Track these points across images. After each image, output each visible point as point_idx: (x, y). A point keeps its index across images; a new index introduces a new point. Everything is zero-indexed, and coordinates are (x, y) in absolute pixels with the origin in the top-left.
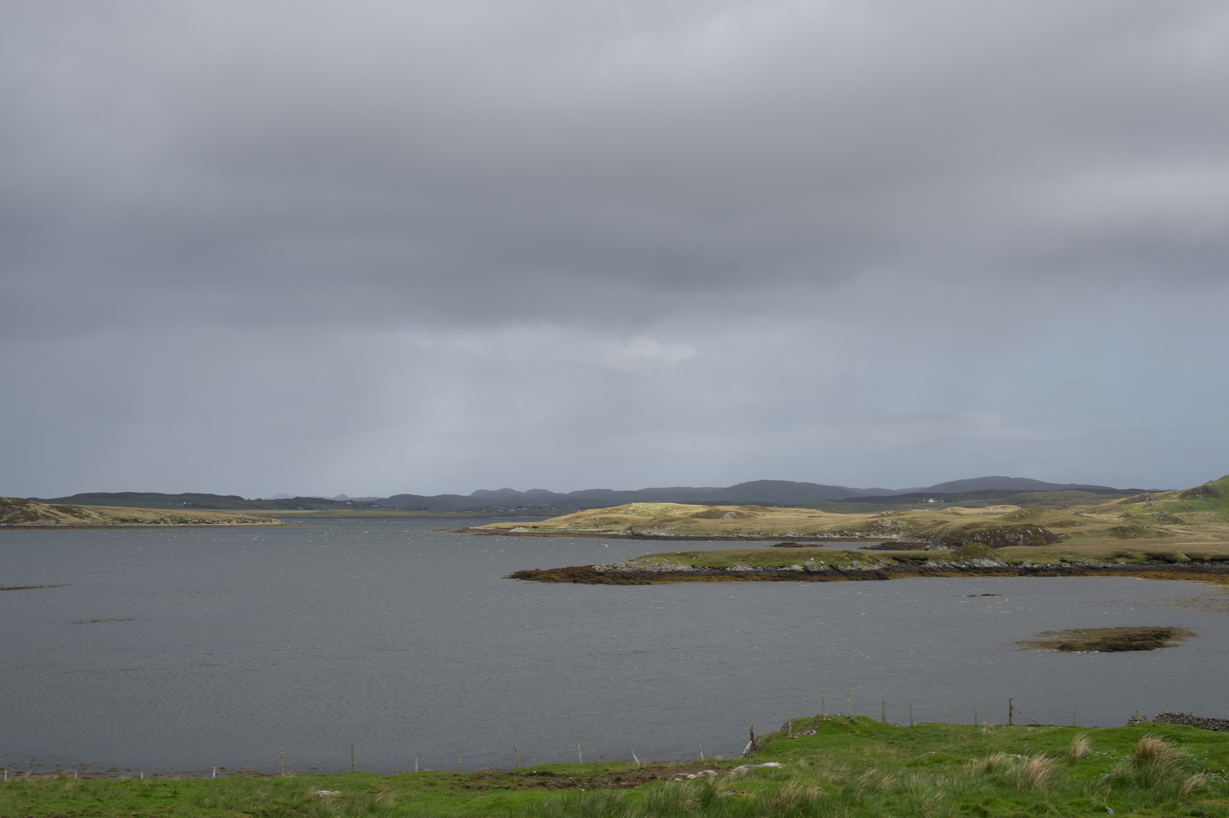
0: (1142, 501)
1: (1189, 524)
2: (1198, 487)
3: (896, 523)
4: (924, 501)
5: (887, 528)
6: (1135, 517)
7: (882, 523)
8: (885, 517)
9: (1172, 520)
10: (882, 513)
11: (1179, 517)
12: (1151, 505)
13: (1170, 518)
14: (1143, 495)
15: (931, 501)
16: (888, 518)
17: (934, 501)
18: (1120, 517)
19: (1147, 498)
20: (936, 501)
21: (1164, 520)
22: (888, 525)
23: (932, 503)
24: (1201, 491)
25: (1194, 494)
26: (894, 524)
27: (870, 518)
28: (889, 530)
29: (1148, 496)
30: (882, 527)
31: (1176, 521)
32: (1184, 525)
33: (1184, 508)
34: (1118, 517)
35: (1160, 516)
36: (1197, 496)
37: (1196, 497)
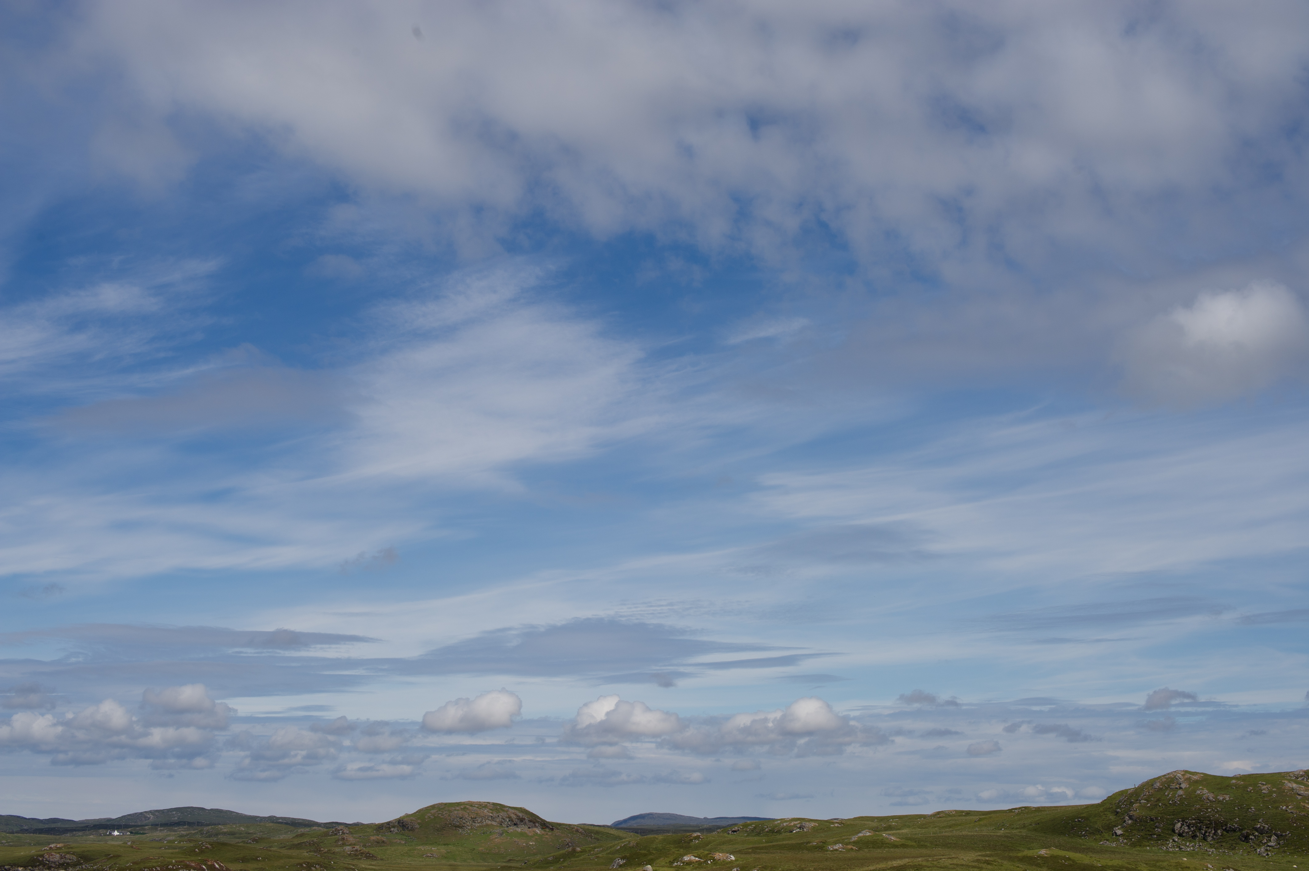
0: (336, 834)
1: (382, 859)
2: (393, 821)
3: (65, 858)
4: (108, 834)
5: (55, 863)
6: (325, 853)
7: (49, 857)
8: (53, 850)
9: (364, 855)
10: (51, 846)
11: (372, 852)
12: (343, 839)
13: (362, 853)
14: (337, 829)
15: (116, 833)
16: (57, 851)
17: (119, 834)
18: (310, 852)
19: (341, 832)
20: (121, 834)
21: (356, 855)
22: (56, 860)
23: (116, 835)
24: (396, 824)
25: (390, 828)
26: (63, 858)
27: (38, 851)
28: (56, 865)
29: (341, 829)
30: (48, 861)
31: (369, 856)
32: (375, 860)
33: (378, 842)
34: (307, 852)
35: (352, 851)
36: (392, 829)
37: (391, 831)
